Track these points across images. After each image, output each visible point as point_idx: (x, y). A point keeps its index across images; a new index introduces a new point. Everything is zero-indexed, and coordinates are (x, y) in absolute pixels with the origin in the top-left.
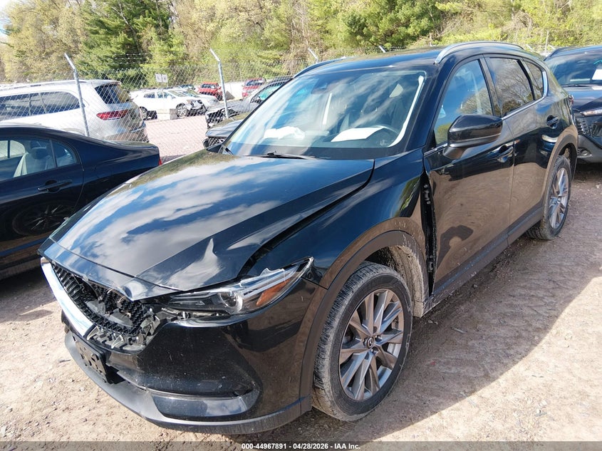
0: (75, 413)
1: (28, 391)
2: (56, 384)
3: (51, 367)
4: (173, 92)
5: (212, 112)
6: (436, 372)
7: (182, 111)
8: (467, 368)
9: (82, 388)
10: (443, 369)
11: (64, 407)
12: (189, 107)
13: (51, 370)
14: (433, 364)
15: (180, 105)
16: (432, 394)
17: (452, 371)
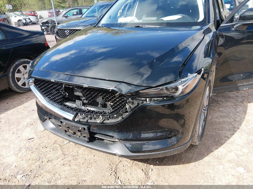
0: (55, 162)
1: (19, 155)
2: (34, 150)
3: (25, 142)
4: (15, 14)
5: (44, 22)
6: (215, 122)
7: (21, 23)
8: (226, 118)
9: (51, 150)
10: (217, 120)
11: (46, 160)
12: (24, 21)
13: (26, 144)
14: (212, 119)
15: (19, 20)
16: (220, 130)
17: (221, 120)
